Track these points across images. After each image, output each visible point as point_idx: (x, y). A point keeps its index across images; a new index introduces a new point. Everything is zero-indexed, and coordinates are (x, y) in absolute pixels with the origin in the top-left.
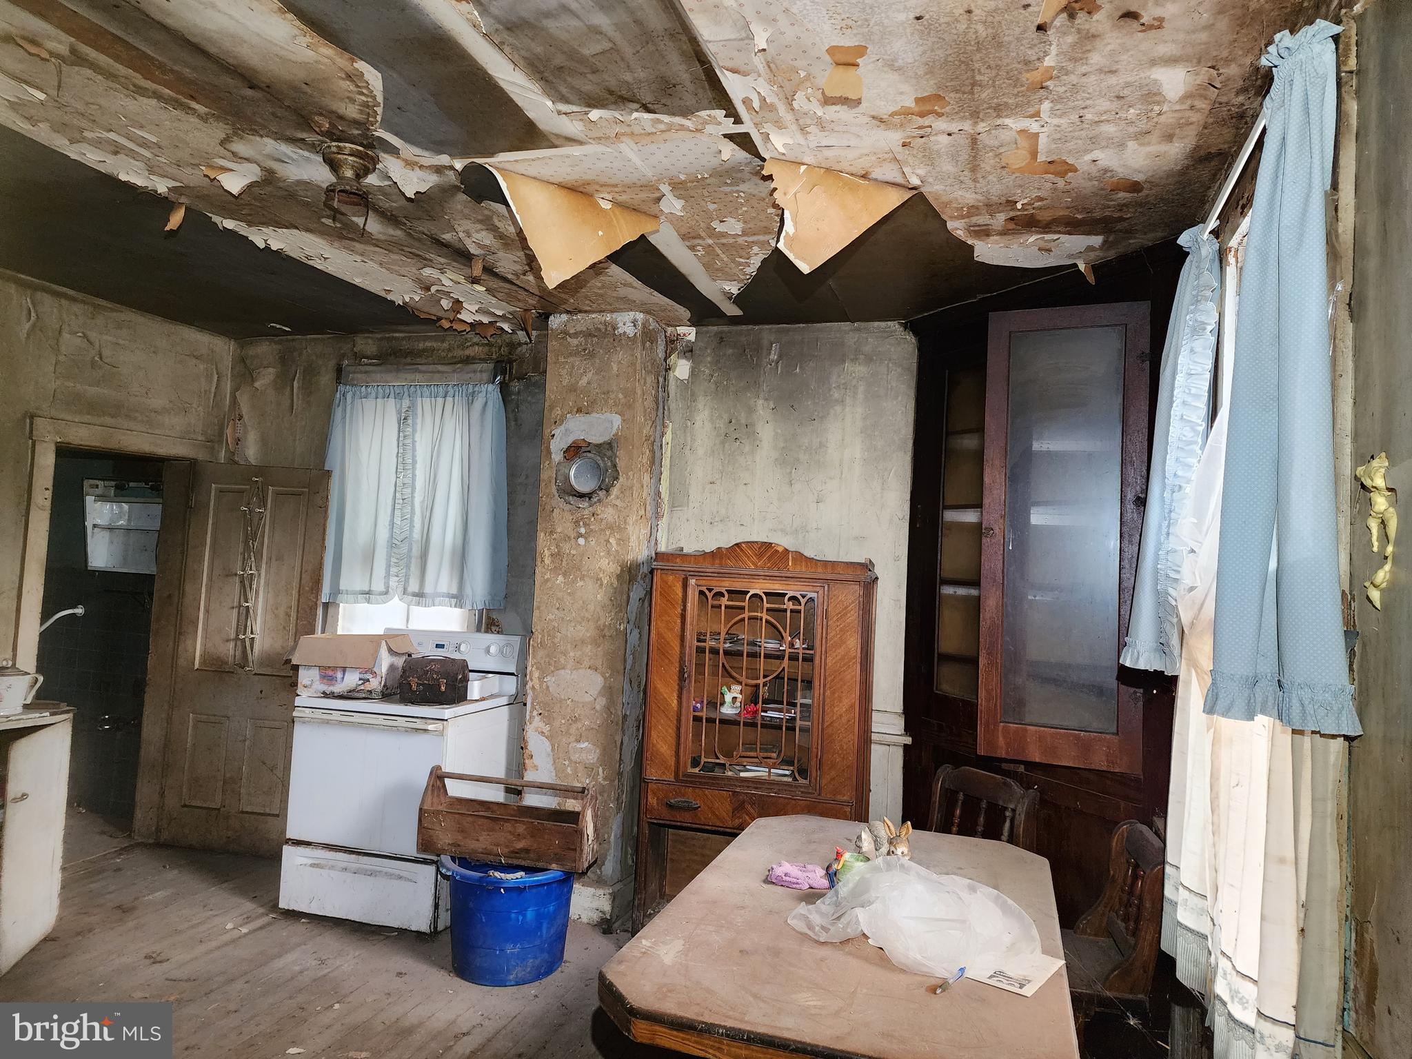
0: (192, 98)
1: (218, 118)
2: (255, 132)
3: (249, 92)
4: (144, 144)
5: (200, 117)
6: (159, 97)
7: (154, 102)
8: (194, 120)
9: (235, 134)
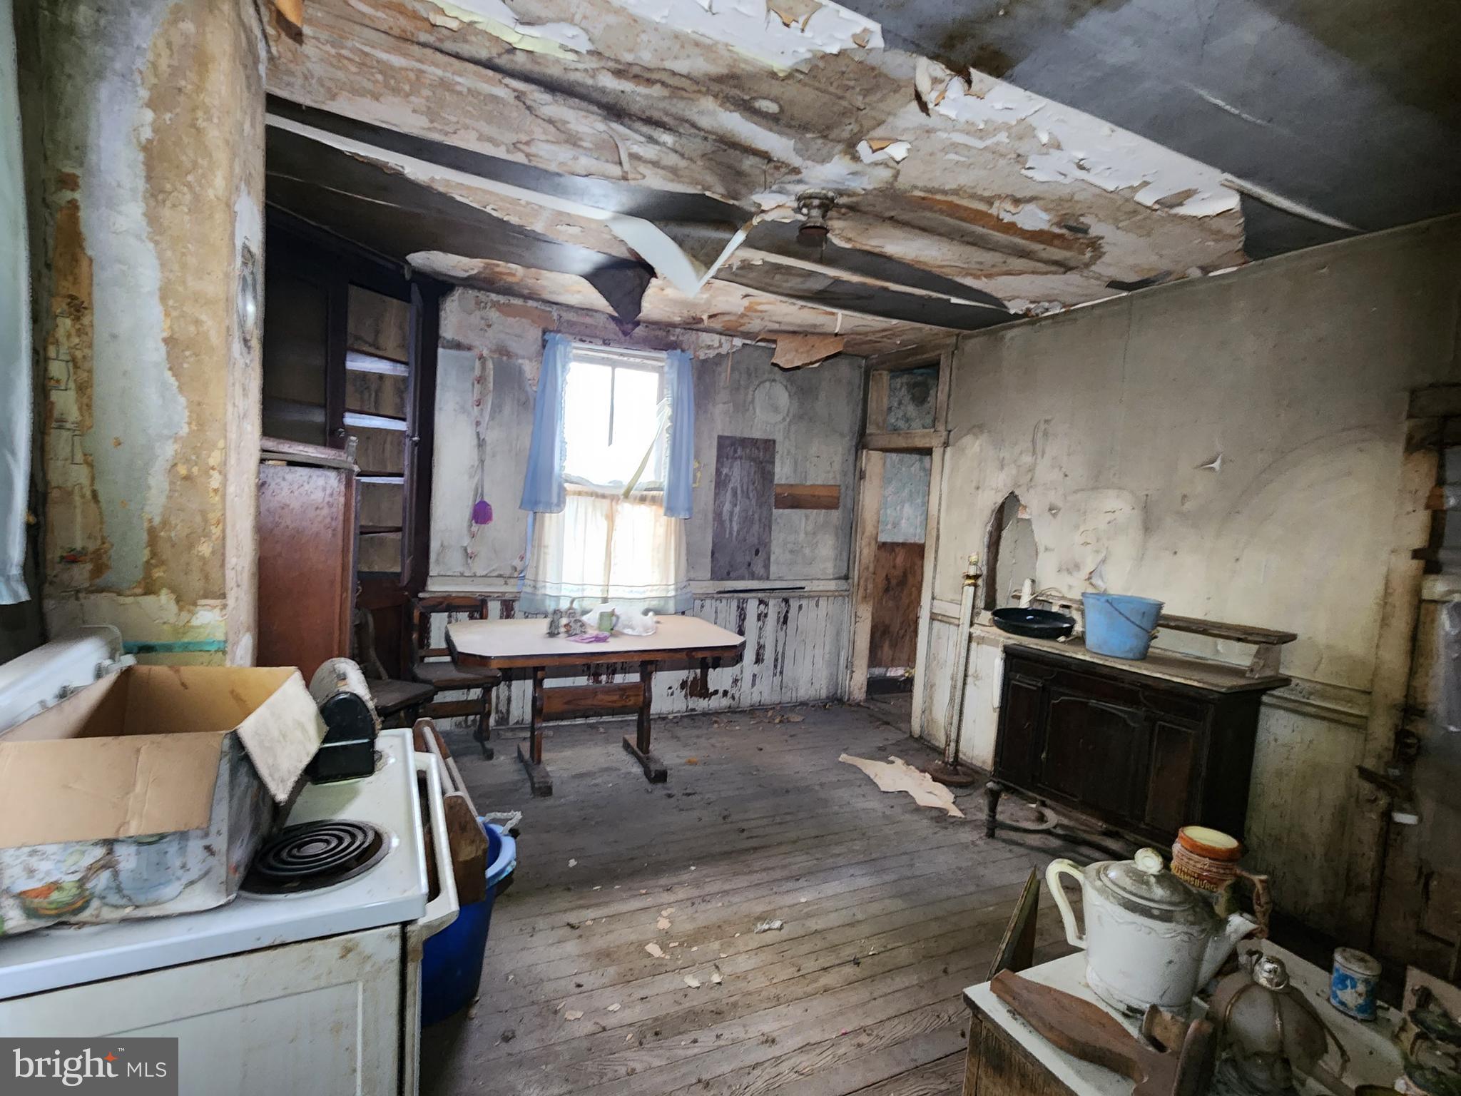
0: (923, 198)
1: (905, 191)
2: (880, 190)
3: (892, 214)
4: (955, 147)
5: (915, 187)
6: (945, 192)
7: (947, 187)
8: (920, 184)
9: (892, 184)
